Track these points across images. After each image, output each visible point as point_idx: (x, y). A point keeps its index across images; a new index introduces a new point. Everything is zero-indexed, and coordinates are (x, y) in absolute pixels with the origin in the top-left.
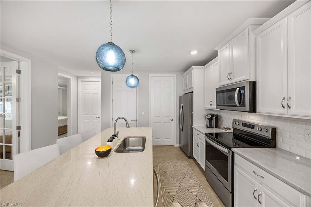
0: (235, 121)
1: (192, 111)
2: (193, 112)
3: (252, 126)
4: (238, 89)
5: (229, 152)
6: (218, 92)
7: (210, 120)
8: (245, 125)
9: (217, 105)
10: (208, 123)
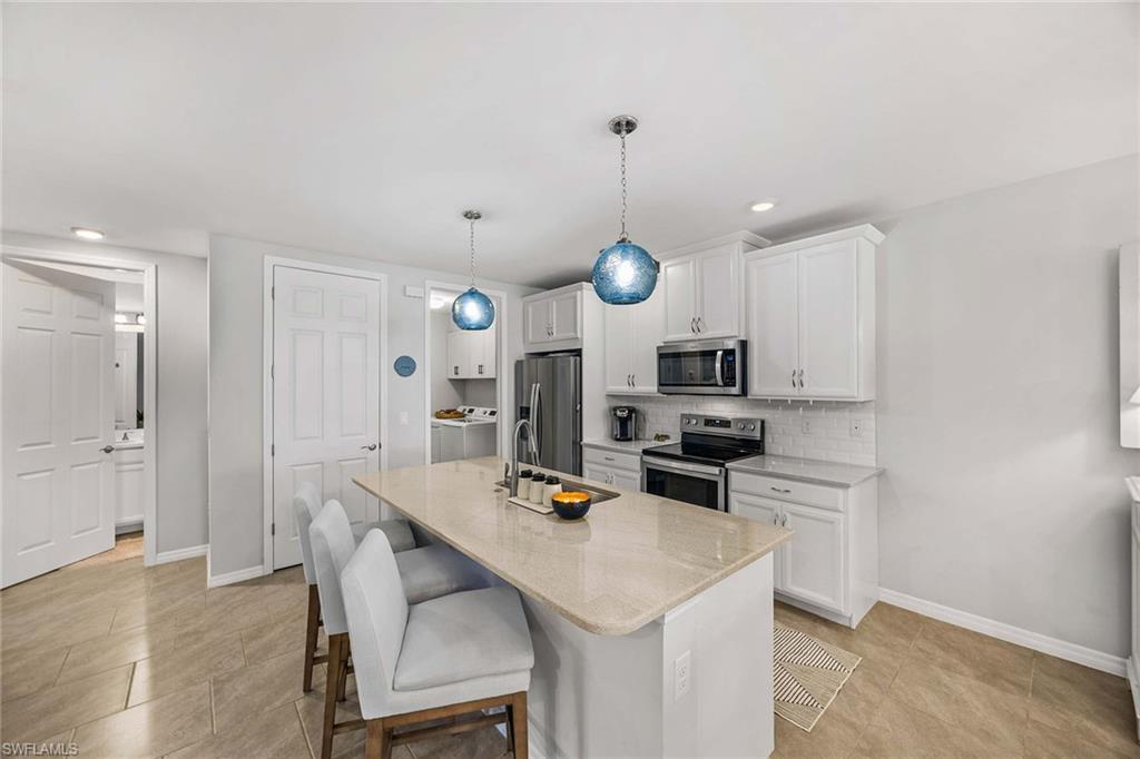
0: (687, 418)
1: (578, 401)
2: (581, 403)
3: (725, 423)
4: (720, 353)
5: (720, 471)
6: (661, 356)
7: (624, 422)
8: (709, 422)
9: (660, 384)
10: (617, 432)
